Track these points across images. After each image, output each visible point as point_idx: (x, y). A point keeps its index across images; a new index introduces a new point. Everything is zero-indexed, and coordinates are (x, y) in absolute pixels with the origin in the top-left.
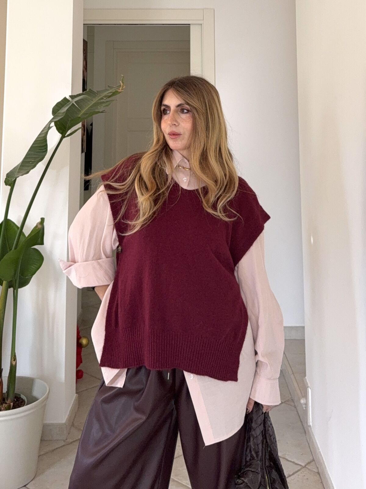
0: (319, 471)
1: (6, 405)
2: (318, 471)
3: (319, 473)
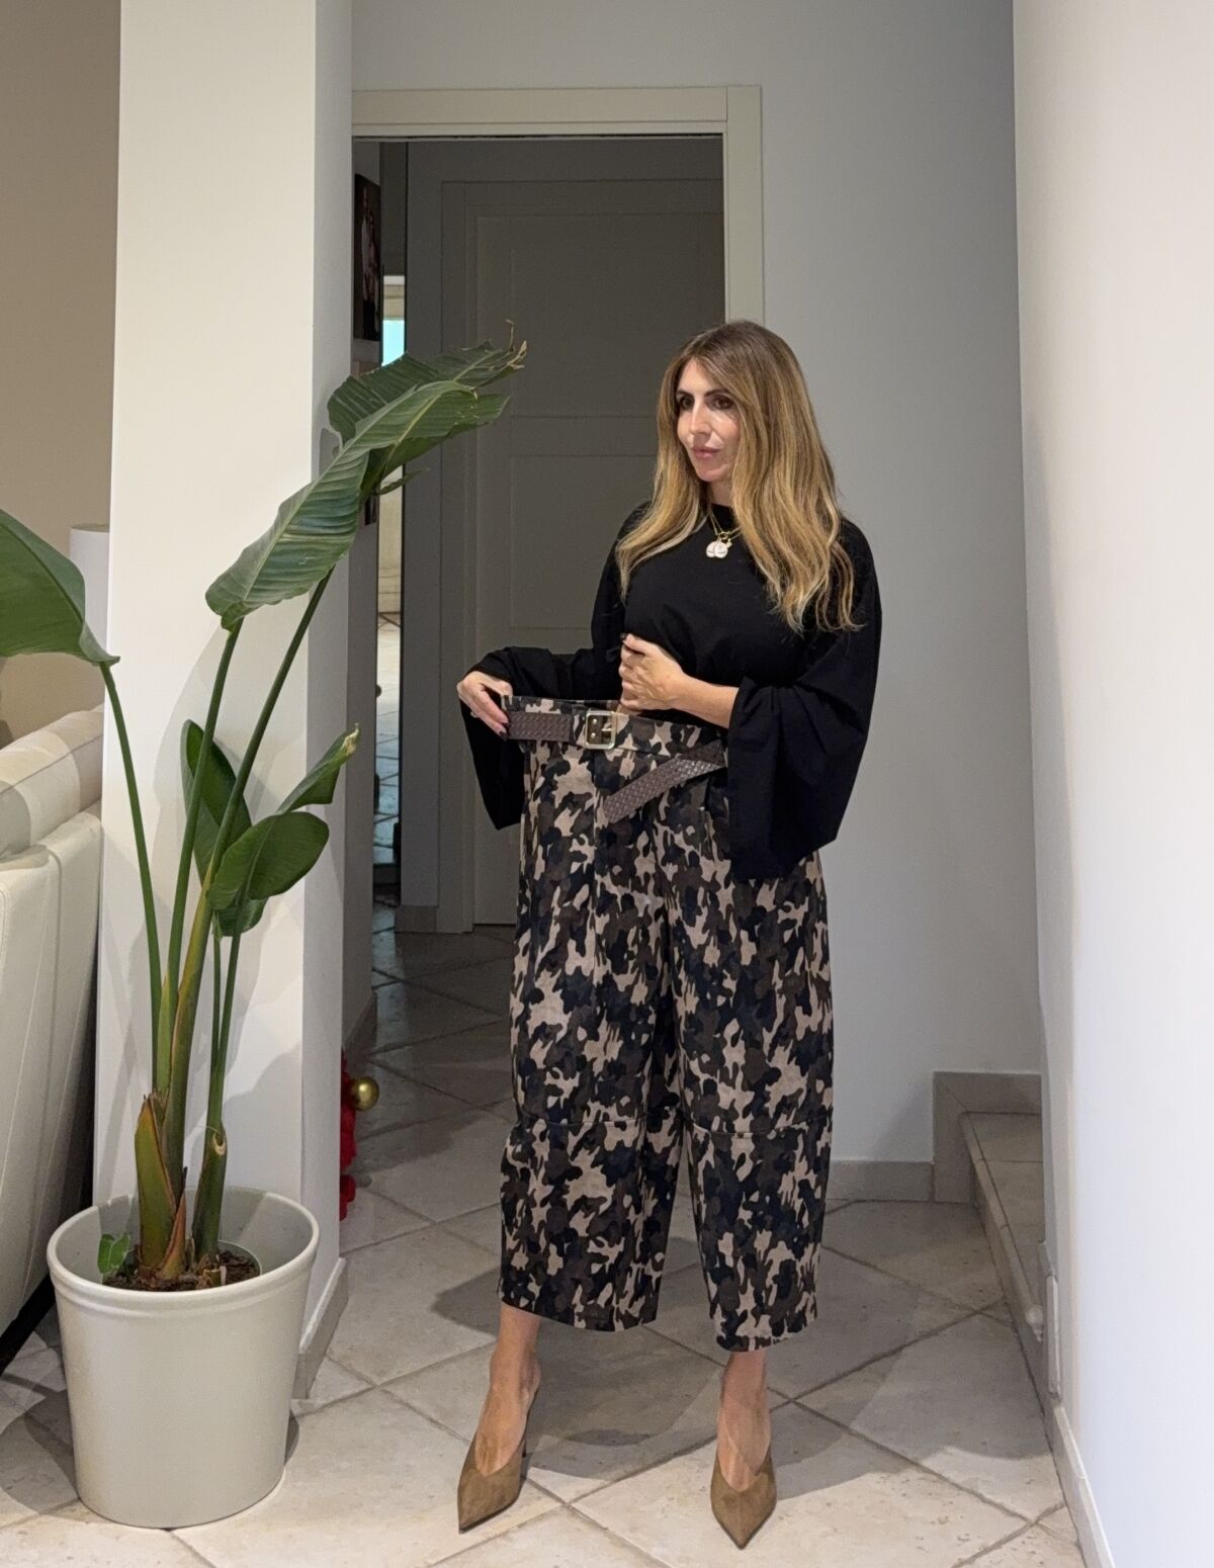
0: (1082, 1541)
2: (1078, 1540)
3: (1079, 1546)
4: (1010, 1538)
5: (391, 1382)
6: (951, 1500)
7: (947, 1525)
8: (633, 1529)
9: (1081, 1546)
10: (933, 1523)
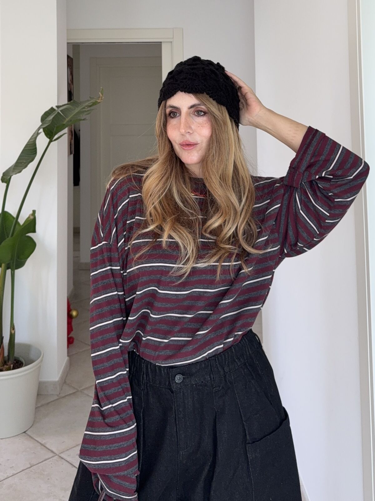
1: (7, 366)
5: (83, 389)
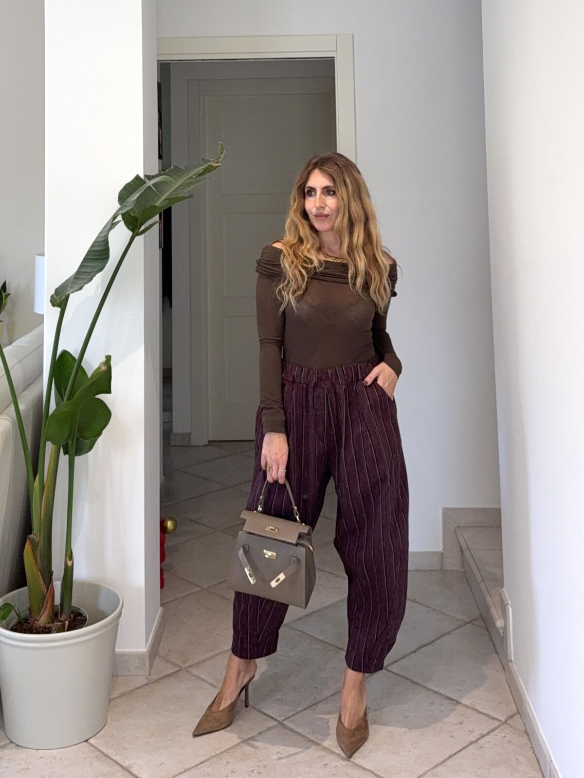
0: (527, 730)
1: (59, 623)
3: (526, 733)
4: (493, 730)
5: (190, 666)
6: (463, 713)
7: (463, 725)
8: (313, 733)
9: (528, 734)
10: (456, 724)
